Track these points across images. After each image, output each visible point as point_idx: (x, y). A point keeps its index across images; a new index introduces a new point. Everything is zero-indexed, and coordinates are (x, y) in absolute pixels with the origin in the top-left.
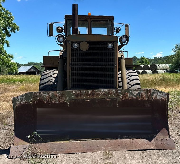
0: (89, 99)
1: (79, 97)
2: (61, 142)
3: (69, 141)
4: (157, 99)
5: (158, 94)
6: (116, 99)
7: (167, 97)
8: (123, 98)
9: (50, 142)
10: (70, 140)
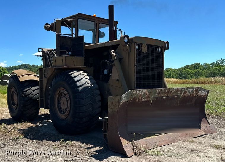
0: (165, 97)
1: (160, 95)
2: (150, 137)
3: (154, 136)
4: (200, 96)
5: (202, 91)
6: (180, 96)
7: (207, 93)
8: (183, 95)
9: (143, 138)
10: (156, 135)
